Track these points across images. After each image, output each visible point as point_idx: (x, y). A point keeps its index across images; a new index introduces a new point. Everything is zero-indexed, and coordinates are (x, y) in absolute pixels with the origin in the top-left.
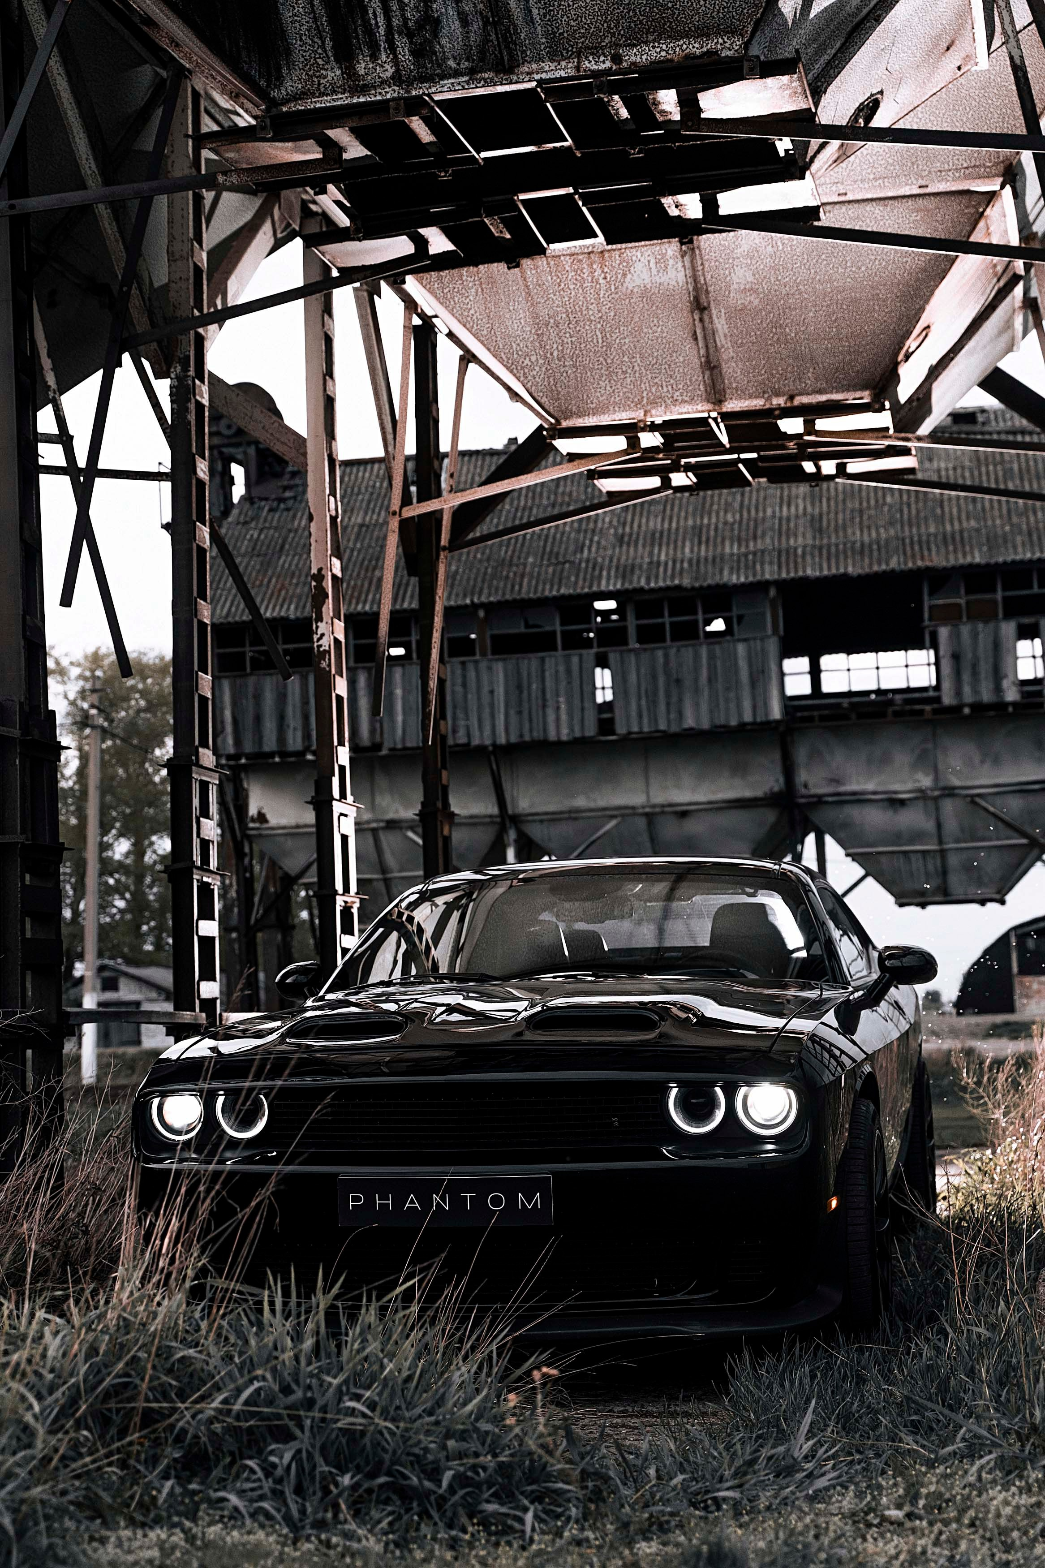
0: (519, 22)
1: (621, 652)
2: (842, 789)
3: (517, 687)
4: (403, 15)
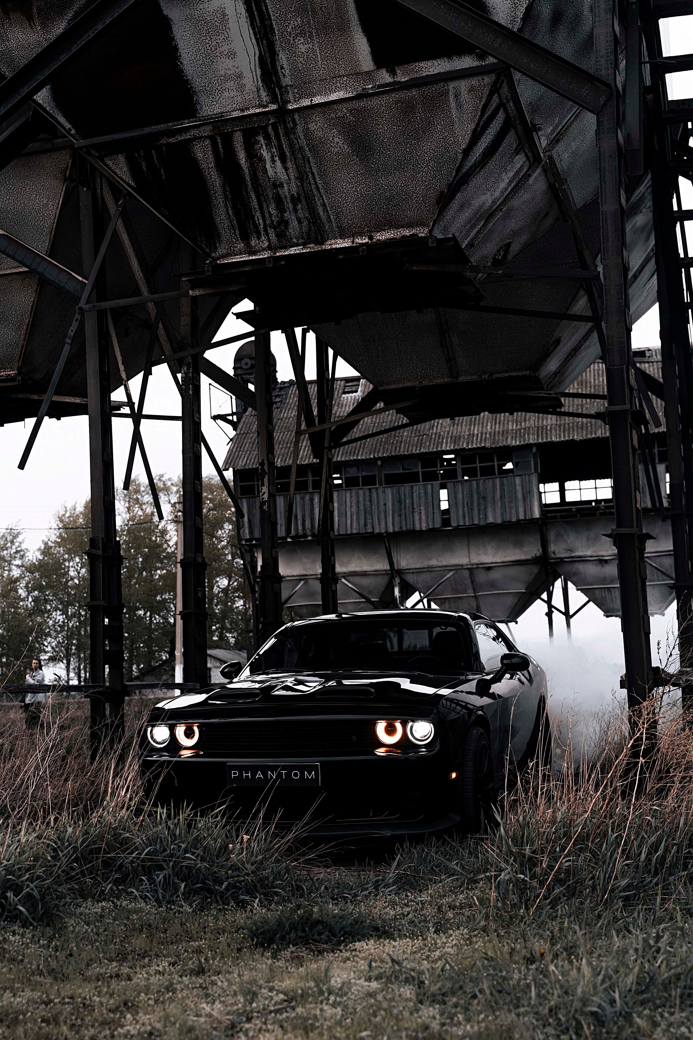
0: (325, 221)
1: (453, 481)
2: (573, 554)
3: (399, 501)
4: (271, 219)
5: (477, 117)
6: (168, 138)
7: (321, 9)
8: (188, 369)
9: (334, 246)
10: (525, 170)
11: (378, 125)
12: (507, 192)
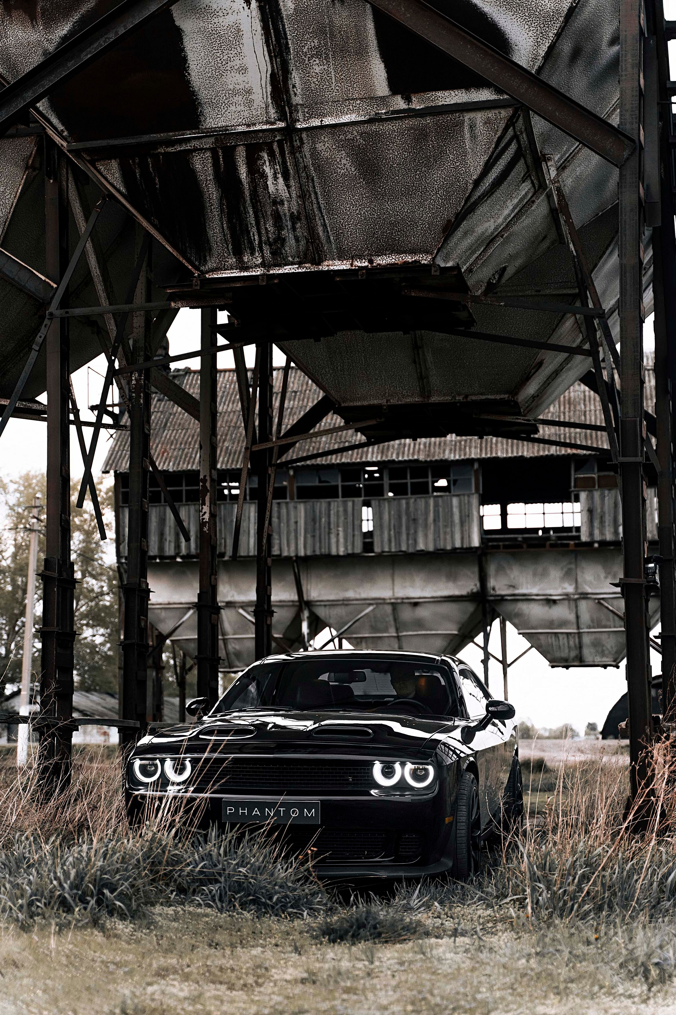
0: (324, 242)
1: (379, 500)
2: (517, 592)
3: (313, 520)
4: (267, 236)
5: (491, 149)
6: (167, 147)
7: (340, 32)
8: (140, 375)
9: (332, 268)
10: (529, 196)
11: (389, 150)
12: (510, 219)
